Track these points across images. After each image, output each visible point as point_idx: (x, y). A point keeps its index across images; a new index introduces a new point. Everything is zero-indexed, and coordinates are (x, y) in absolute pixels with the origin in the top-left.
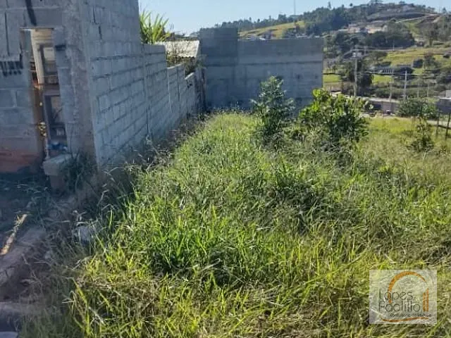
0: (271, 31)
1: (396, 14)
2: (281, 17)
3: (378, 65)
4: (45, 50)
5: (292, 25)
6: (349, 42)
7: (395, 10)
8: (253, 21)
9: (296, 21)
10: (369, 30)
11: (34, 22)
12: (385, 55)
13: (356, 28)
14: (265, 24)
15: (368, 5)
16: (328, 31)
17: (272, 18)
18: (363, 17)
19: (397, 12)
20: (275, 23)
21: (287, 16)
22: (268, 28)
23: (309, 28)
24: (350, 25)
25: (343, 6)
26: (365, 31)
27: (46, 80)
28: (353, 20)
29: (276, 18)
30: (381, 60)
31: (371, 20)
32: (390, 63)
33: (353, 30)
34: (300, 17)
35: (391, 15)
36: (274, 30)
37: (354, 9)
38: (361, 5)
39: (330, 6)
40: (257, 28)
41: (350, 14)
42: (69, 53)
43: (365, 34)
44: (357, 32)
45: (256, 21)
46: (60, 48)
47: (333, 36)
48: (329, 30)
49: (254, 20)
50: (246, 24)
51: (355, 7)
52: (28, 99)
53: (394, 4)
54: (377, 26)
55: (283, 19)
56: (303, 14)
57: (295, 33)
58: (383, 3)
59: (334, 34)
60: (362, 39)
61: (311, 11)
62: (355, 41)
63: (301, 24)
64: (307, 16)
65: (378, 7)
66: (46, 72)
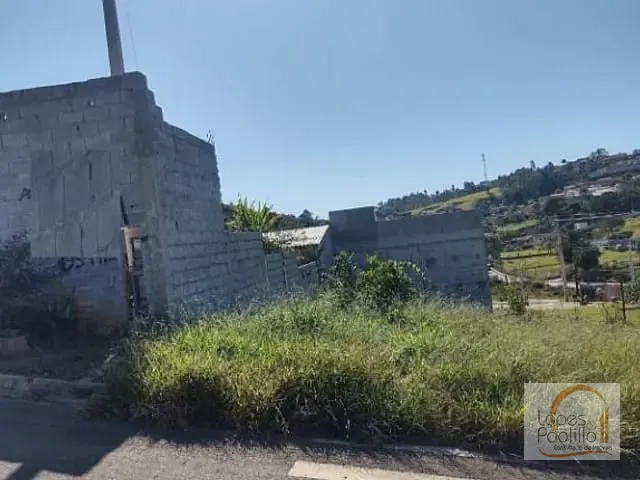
0: (455, 204)
1: (631, 167)
2: (467, 185)
3: (614, 237)
4: (135, 241)
5: (483, 195)
6: (567, 210)
7: (629, 162)
8: (429, 194)
9: (488, 189)
10: (594, 191)
11: (126, 223)
12: (622, 223)
13: (574, 191)
14: (447, 195)
15: (587, 159)
16: (536, 198)
17: (456, 187)
18: (583, 174)
19: (632, 164)
20: (459, 193)
21: (476, 184)
22: (451, 202)
23: (507, 197)
24: (566, 188)
25: (550, 163)
26: (588, 194)
27: (134, 263)
28: (570, 179)
29: (462, 187)
30: (618, 230)
31: (595, 179)
32: (631, 234)
33: (571, 193)
34: (494, 184)
35: (623, 169)
36: (461, 203)
37: (569, 166)
38: (579, 160)
39: (533, 165)
40: (435, 202)
41: (565, 173)
42: (150, 241)
43: (589, 197)
44: (577, 195)
45: (435, 194)
46: (144, 239)
47: (542, 203)
48: (538, 197)
49: (431, 192)
50: (420, 199)
51: (570, 163)
52: (120, 278)
53: (625, 155)
54: (605, 185)
55: (470, 188)
56: (497, 178)
57: (489, 205)
58: (610, 154)
59: (543, 202)
60: (585, 203)
61: (508, 174)
62: (576, 207)
63: (496, 192)
64: (503, 181)
65: (603, 161)
66: (135, 258)
